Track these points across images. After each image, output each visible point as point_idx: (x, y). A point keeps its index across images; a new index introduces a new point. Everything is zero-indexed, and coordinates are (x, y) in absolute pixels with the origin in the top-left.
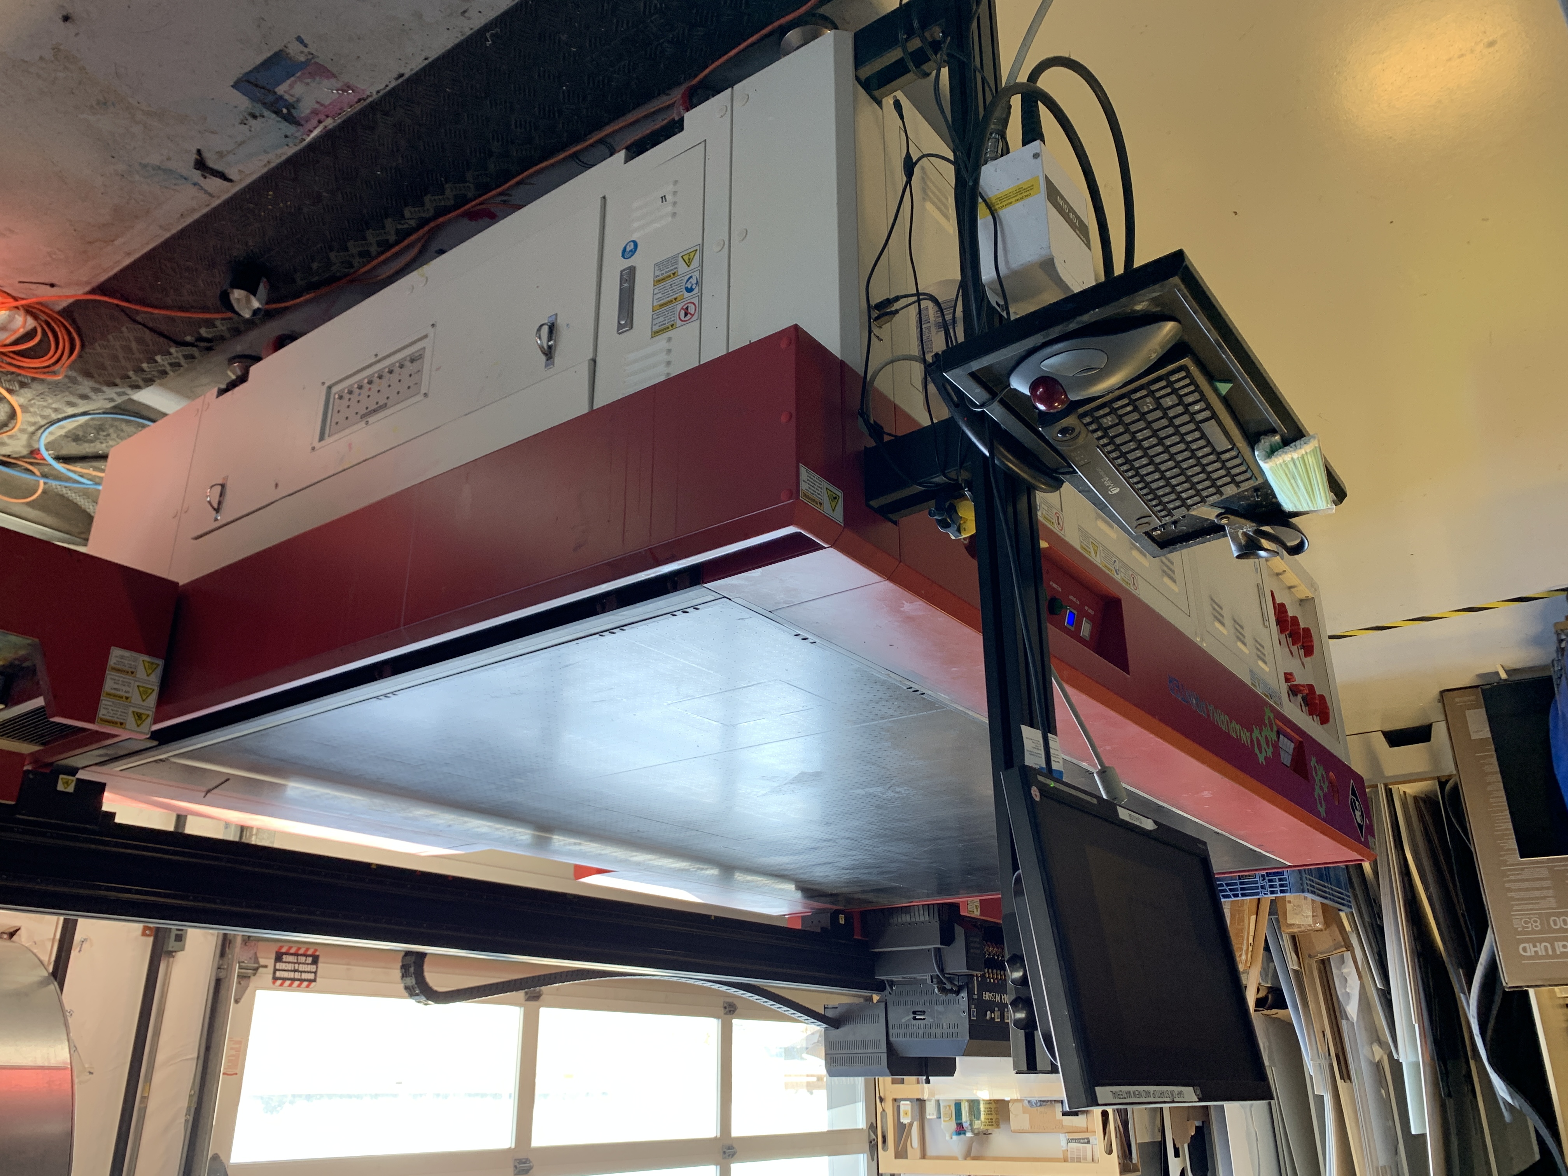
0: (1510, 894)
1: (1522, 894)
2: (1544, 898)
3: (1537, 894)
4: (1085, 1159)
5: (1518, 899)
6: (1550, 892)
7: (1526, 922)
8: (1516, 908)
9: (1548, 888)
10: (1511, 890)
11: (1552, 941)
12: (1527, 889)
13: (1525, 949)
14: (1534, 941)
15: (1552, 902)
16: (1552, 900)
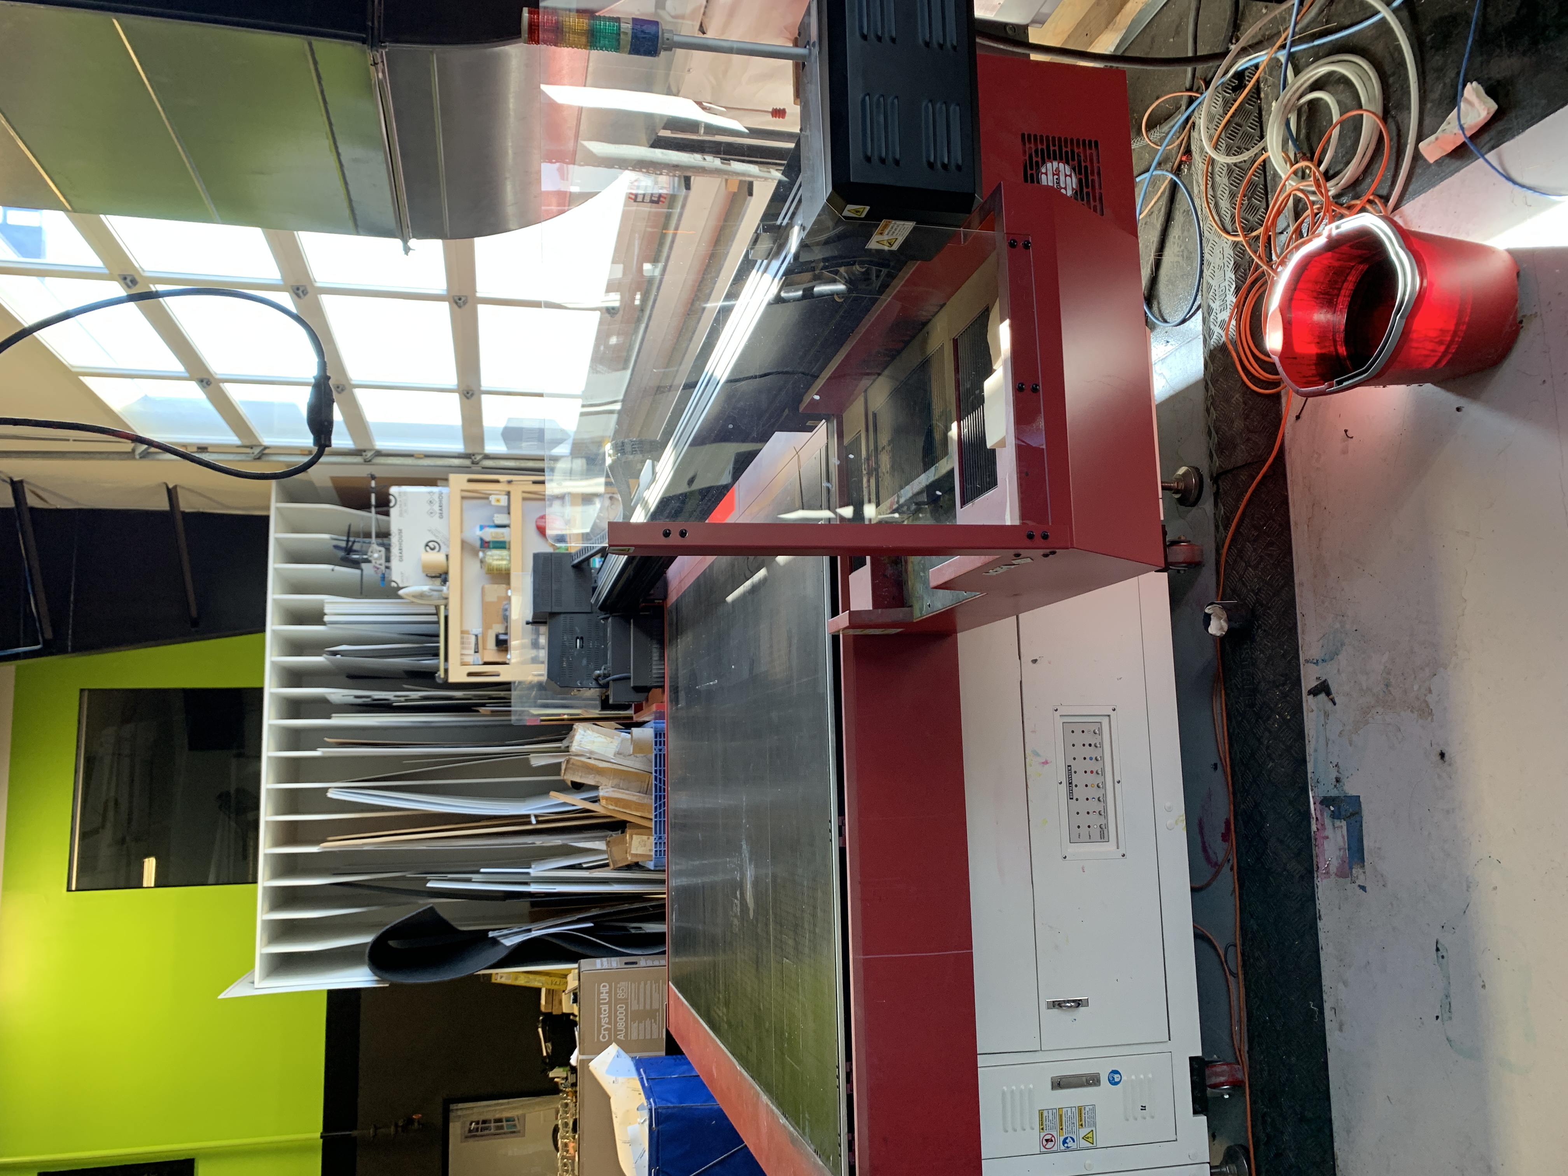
0: (642, 983)
1: (642, 990)
2: (638, 1003)
3: (642, 1000)
4: (463, 648)
5: (639, 987)
6: (641, 1008)
7: (623, 990)
8: (633, 985)
9: (645, 1006)
10: (645, 985)
11: (609, 1003)
12: (645, 993)
13: (604, 986)
14: (609, 993)
15: (635, 1007)
16: (637, 1008)
